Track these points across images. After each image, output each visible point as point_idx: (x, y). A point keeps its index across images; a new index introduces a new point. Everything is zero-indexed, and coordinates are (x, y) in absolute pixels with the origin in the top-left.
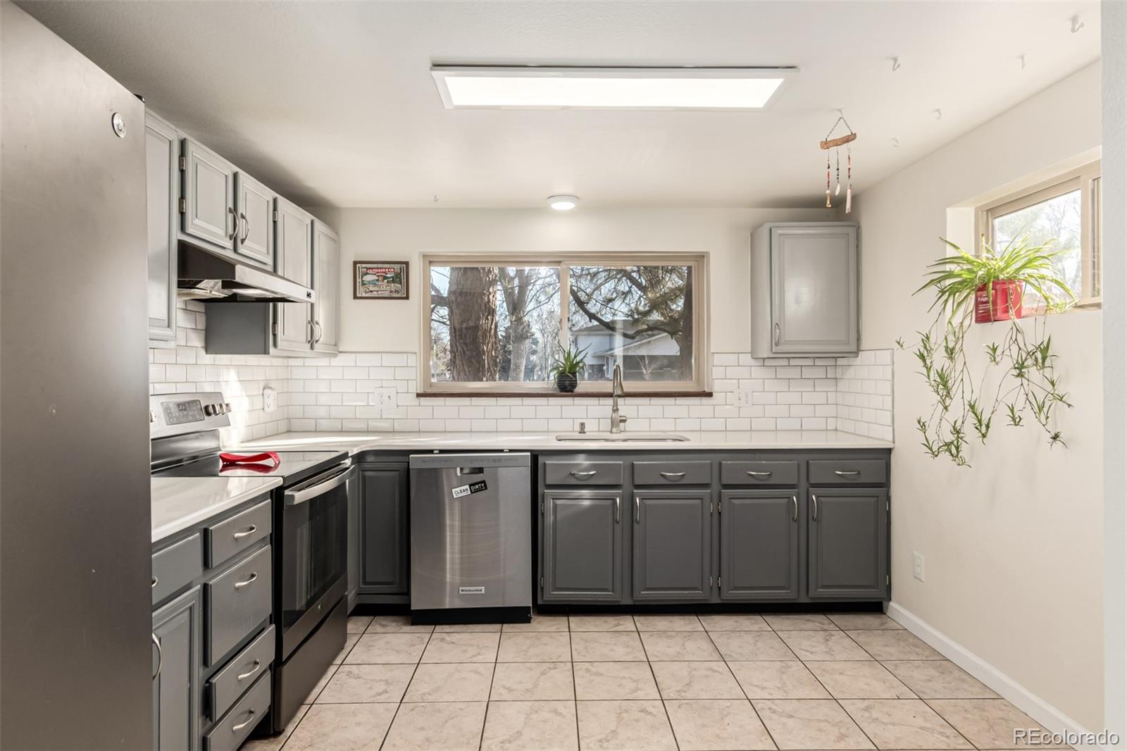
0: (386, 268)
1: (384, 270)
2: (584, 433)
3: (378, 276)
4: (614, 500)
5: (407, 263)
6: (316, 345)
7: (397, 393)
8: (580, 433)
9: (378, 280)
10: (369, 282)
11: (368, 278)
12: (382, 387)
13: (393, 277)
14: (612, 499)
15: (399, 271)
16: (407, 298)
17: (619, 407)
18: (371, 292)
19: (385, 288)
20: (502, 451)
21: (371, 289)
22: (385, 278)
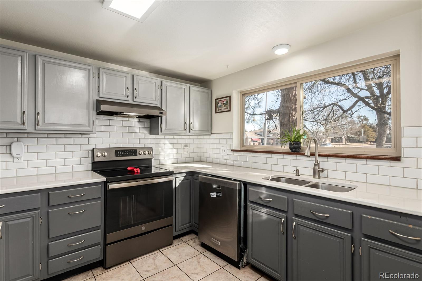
0: (224, 100)
1: (223, 101)
2: (299, 175)
3: (222, 103)
4: (281, 219)
5: (230, 97)
6: (191, 131)
7: (227, 149)
8: (296, 175)
9: (222, 105)
10: (219, 106)
11: (219, 104)
12: (223, 147)
13: (226, 103)
14: (281, 218)
15: (228, 100)
16: (230, 111)
17: (319, 162)
18: (220, 110)
19: (224, 108)
20: (230, 179)
21: (220, 108)
22: (224, 104)
